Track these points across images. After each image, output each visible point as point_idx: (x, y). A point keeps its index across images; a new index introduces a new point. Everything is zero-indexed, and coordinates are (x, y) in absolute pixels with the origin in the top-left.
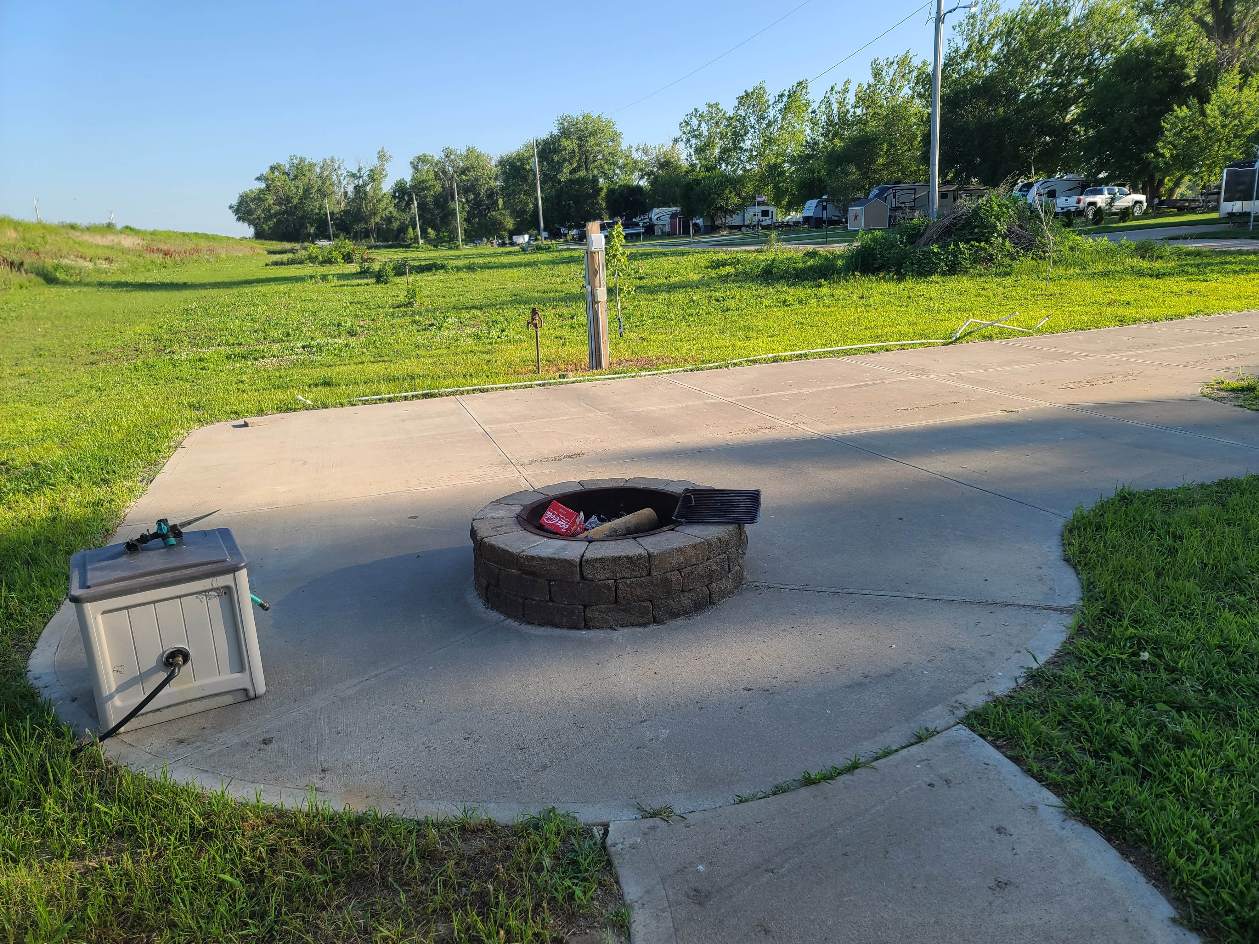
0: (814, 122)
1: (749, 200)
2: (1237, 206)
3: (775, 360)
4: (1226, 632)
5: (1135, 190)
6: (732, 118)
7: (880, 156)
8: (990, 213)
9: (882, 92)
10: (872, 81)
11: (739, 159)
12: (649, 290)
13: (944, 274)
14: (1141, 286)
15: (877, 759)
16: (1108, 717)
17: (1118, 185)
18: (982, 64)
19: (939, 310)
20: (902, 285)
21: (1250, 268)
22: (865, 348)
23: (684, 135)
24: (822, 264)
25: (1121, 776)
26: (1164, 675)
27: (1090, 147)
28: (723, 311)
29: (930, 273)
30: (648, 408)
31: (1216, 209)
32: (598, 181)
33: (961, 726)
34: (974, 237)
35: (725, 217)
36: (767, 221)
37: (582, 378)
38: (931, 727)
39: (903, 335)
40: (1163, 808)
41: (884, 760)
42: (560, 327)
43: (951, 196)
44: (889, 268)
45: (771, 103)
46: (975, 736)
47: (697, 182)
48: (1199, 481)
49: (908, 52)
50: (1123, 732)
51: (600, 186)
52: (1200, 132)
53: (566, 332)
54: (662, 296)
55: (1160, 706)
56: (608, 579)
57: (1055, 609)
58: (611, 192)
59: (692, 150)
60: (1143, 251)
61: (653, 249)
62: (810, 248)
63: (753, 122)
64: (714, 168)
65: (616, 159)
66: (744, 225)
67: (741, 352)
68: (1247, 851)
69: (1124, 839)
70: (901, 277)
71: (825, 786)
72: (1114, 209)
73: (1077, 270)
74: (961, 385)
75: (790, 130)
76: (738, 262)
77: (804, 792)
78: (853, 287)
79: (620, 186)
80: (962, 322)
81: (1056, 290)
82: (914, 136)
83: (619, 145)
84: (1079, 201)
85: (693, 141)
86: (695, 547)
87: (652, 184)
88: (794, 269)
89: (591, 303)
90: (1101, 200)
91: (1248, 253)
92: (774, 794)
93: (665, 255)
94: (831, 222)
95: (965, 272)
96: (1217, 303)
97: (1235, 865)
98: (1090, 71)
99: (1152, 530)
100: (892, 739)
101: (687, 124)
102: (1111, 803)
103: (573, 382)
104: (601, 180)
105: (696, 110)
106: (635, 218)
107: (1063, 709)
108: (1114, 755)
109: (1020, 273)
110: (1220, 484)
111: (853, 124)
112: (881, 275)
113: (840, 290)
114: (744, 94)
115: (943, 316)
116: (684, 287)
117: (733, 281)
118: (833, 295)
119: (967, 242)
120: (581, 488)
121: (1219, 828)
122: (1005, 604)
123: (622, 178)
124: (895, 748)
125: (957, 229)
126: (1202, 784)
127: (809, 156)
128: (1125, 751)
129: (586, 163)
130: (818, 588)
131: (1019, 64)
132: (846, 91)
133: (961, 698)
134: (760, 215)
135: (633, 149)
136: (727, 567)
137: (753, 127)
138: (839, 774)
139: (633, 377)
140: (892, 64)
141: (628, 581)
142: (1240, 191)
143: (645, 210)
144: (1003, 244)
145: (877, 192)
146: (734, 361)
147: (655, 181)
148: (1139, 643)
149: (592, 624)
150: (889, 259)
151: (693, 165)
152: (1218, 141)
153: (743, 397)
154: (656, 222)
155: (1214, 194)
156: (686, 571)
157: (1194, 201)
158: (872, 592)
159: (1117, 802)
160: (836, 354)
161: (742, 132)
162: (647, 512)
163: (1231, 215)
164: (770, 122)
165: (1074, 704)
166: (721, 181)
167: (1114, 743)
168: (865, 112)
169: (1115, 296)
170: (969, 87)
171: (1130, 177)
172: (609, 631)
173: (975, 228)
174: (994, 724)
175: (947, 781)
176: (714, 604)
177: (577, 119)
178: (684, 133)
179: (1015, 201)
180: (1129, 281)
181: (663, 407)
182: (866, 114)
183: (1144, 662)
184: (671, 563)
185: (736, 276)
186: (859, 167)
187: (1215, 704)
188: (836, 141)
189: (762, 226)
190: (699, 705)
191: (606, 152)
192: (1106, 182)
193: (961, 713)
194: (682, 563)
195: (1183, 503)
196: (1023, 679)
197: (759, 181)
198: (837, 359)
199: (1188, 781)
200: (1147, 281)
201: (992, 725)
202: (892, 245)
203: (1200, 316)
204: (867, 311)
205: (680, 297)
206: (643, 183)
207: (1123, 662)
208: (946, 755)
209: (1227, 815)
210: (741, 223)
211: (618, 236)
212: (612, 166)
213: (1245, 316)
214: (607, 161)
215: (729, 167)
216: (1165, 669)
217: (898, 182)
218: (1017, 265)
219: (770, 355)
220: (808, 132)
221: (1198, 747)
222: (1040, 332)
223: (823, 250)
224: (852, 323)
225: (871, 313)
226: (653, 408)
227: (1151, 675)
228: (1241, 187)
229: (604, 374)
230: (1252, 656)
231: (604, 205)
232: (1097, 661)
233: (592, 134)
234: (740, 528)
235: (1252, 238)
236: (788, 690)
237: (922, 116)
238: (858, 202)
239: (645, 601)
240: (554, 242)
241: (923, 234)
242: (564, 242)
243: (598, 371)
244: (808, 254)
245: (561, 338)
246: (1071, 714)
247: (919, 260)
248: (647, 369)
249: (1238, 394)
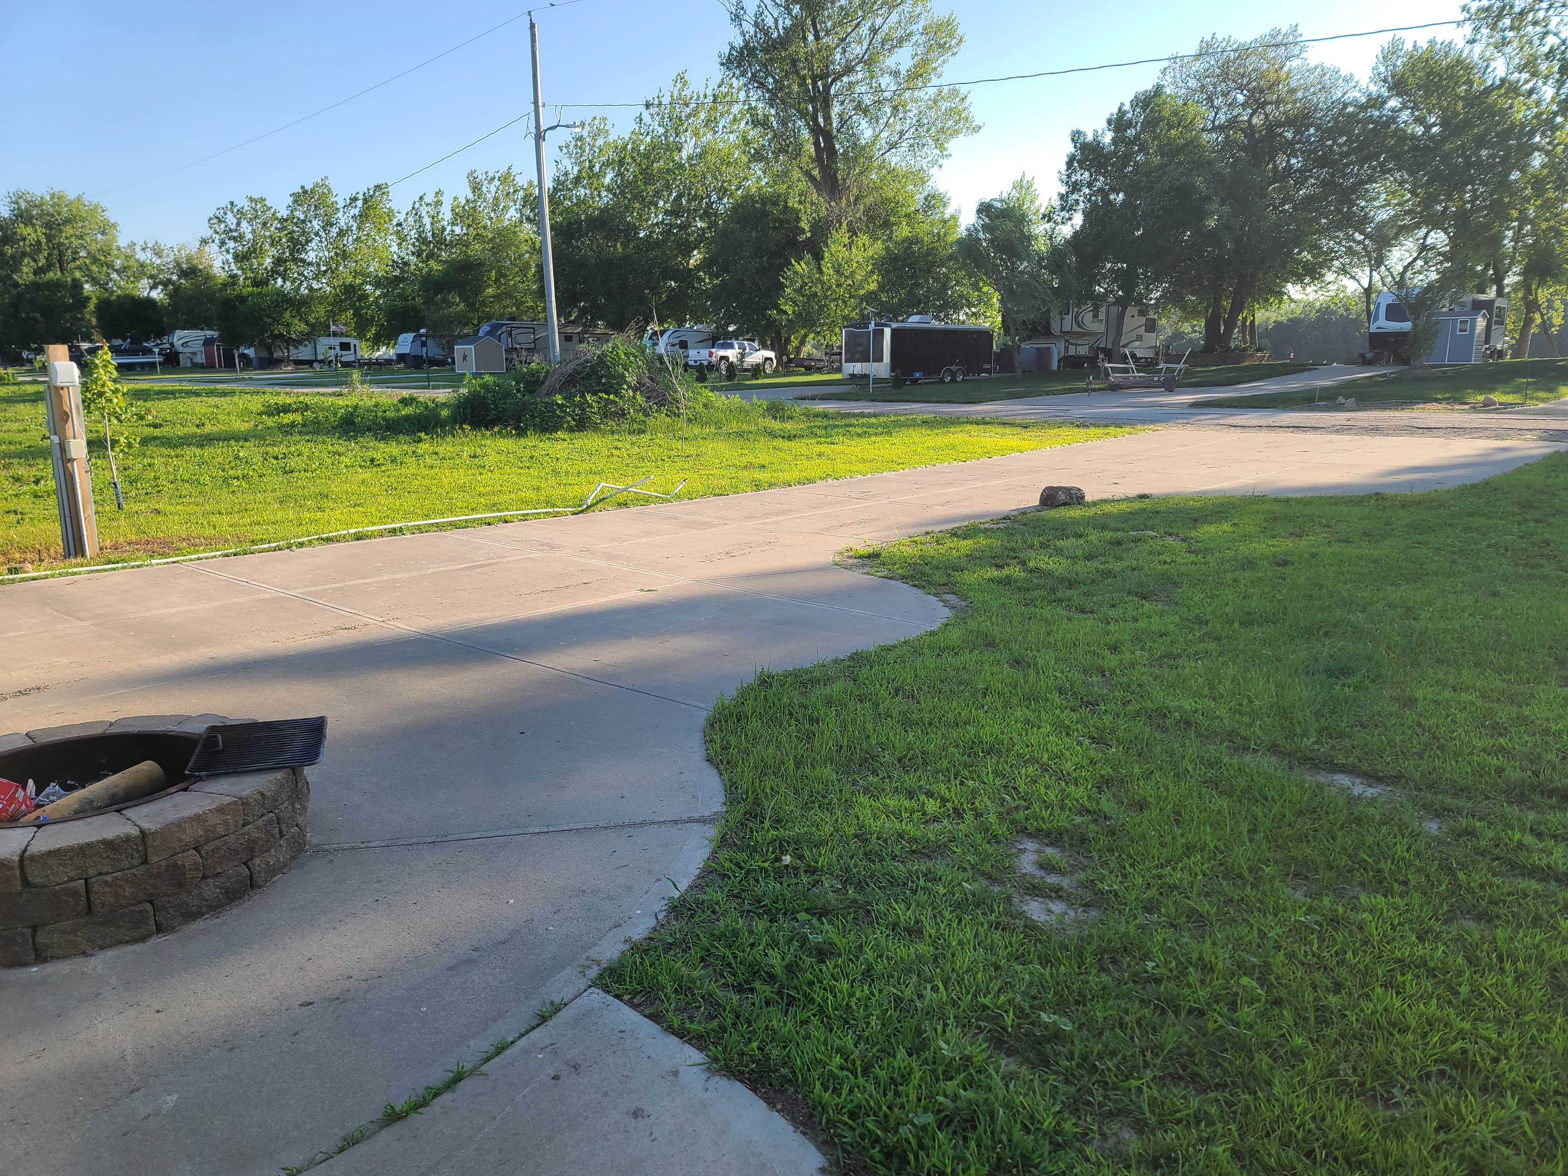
0: (402, 239)
1: (319, 329)
2: (857, 368)
3: (359, 537)
4: (861, 819)
5: (764, 346)
6: (286, 220)
7: (489, 286)
8: (616, 361)
9: (484, 209)
10: (471, 196)
11: (301, 274)
12: (168, 442)
13: (571, 430)
14: (774, 448)
15: (488, 1060)
16: (752, 940)
17: (748, 340)
18: (596, 193)
19: (567, 473)
20: (523, 441)
21: (871, 430)
22: (479, 519)
23: (217, 236)
24: (421, 414)
25: (764, 1009)
26: (805, 879)
27: (719, 296)
28: (285, 472)
29: (555, 429)
30: (163, 612)
31: (839, 370)
32: (82, 288)
33: (593, 989)
34: (602, 388)
35: (288, 349)
36: (348, 357)
37: (49, 572)
38: (557, 1000)
39: (525, 502)
40: (807, 1037)
41: (497, 1059)
42: (16, 496)
43: (576, 339)
44: (506, 421)
45: (341, 205)
46: (610, 999)
47: (242, 299)
48: (832, 656)
49: (509, 168)
50: (766, 955)
51: (85, 294)
52: (818, 289)
53: (25, 504)
54: (189, 452)
55: (803, 916)
56: (72, 879)
57: (698, 821)
58: (104, 306)
59: (230, 257)
60: (775, 411)
61: (177, 386)
62: (406, 393)
63: (317, 228)
64: (266, 283)
65: (109, 258)
66: (316, 361)
67: (311, 529)
68: (889, 1065)
69: (770, 1084)
70: (521, 433)
71: (416, 1120)
72: (745, 365)
73: (713, 430)
74: (593, 562)
75: (370, 242)
76: (307, 407)
77: (385, 1136)
78: (462, 444)
79: (118, 297)
80: (593, 487)
81: (692, 451)
82: (527, 266)
83: (114, 239)
84: (711, 354)
85: (231, 244)
86: (221, 810)
87: (170, 296)
88: (384, 419)
89: (60, 462)
90: (732, 354)
91: (870, 415)
92: (341, 1150)
93: (197, 394)
94: (433, 362)
95: (596, 428)
96: (843, 467)
97: (877, 1083)
98: (708, 213)
99: (791, 714)
100: (507, 1029)
101: (220, 221)
102: (755, 1045)
103: (34, 579)
104: (87, 286)
105: (232, 203)
106: (147, 341)
107: (705, 941)
108: (757, 985)
109: (655, 431)
110: (851, 658)
111: (451, 245)
112: (496, 429)
113: (446, 447)
114: (300, 191)
115: (571, 479)
116: (225, 440)
117: (300, 433)
118: (436, 453)
119: (595, 393)
120: (29, 742)
121: (862, 1046)
122: (643, 824)
123: (119, 285)
124: (511, 1039)
125: (582, 378)
126: (844, 998)
127: (398, 280)
128: (770, 977)
129: (60, 261)
130: (414, 840)
131: (634, 198)
132: (438, 203)
133: (593, 953)
134: (338, 348)
135: (138, 248)
136: (276, 831)
137: (317, 234)
138: (436, 1095)
139: (138, 567)
140: (493, 179)
141: (109, 878)
142: (859, 352)
143: (162, 331)
144: (634, 398)
145: (488, 329)
146: (300, 540)
147: (176, 294)
148: (781, 846)
149: (49, 953)
150: (504, 410)
151: (234, 277)
152: (834, 300)
153: (311, 589)
154: (181, 349)
155: (836, 354)
156: (208, 847)
157: (819, 360)
158: (485, 834)
159: (763, 1040)
160: (440, 527)
161: (303, 239)
162: (147, 767)
163: (853, 376)
164: (341, 230)
165: (717, 933)
166: (276, 300)
167: (759, 971)
168: (465, 231)
169: (751, 458)
170: (583, 217)
171: (758, 332)
172: (81, 960)
173: (602, 377)
174: (631, 977)
175: (576, 1067)
176: (259, 887)
177: (42, 198)
178: (216, 232)
179: (642, 350)
180: (763, 443)
181: (186, 608)
182: (467, 234)
183: (787, 867)
184: (181, 840)
185: (304, 426)
186: (463, 298)
187: (855, 901)
188: (432, 263)
189: (341, 362)
190: (228, 1046)
191: (93, 247)
192: (736, 335)
193: (593, 972)
194: (201, 837)
195: (818, 681)
196: (664, 913)
197: (332, 305)
198: (443, 533)
199: (831, 997)
200: (779, 443)
201: (628, 979)
202: (508, 394)
203: (830, 480)
204: (481, 474)
205: (218, 453)
206: (157, 294)
207: (766, 871)
208: (574, 1031)
209: (869, 1029)
210: (312, 358)
211: (105, 366)
212: (105, 269)
213: (869, 480)
214: (95, 260)
215: (288, 284)
216: (806, 872)
217: (513, 319)
218: (651, 421)
219: (352, 531)
220: (395, 248)
221: (840, 955)
222: (678, 497)
223: (424, 395)
224: (462, 488)
225: (486, 476)
226: (172, 611)
227: (794, 881)
228: (860, 349)
229: (89, 565)
230: (885, 841)
231: (94, 321)
232: (741, 874)
233: (67, 221)
234: (294, 774)
235: (873, 400)
236: (367, 992)
237: (534, 243)
238: (465, 339)
239: (140, 902)
240: (10, 371)
241: (543, 382)
242: (28, 371)
243: (79, 560)
244: (405, 402)
245: (15, 512)
246: (713, 946)
247: (541, 413)
248: (163, 555)
249: (866, 561)
